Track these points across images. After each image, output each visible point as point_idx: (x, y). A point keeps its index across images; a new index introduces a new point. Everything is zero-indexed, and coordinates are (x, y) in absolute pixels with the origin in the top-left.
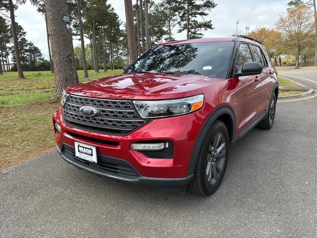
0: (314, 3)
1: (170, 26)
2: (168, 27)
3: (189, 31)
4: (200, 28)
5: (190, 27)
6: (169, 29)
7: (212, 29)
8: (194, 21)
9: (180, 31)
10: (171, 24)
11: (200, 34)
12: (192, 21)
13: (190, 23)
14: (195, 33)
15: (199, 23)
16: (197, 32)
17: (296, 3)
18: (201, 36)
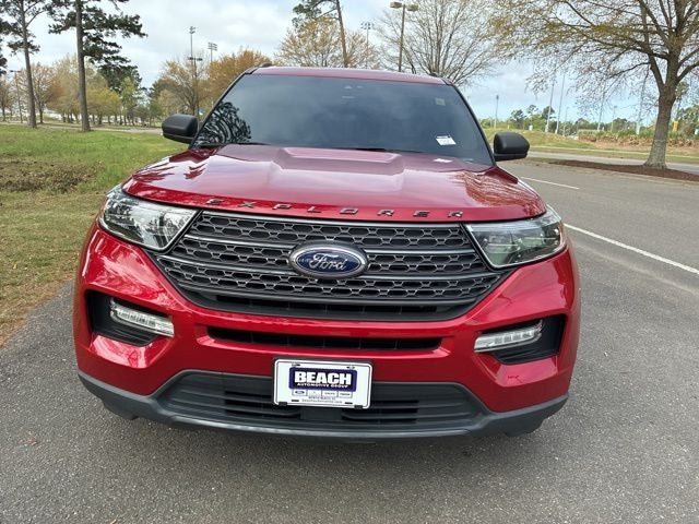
0: (340, 17)
1: (23, 13)
2: (18, 16)
3: (81, 34)
4: (110, 30)
5: (84, 22)
6: (22, 20)
7: (142, 35)
8: (94, 9)
9: (57, 30)
10: (25, 8)
11: (111, 44)
12: (89, 10)
13: (84, 12)
14: (97, 39)
15: (107, 17)
16: (105, 39)
17: (309, 10)
18: (114, 48)
